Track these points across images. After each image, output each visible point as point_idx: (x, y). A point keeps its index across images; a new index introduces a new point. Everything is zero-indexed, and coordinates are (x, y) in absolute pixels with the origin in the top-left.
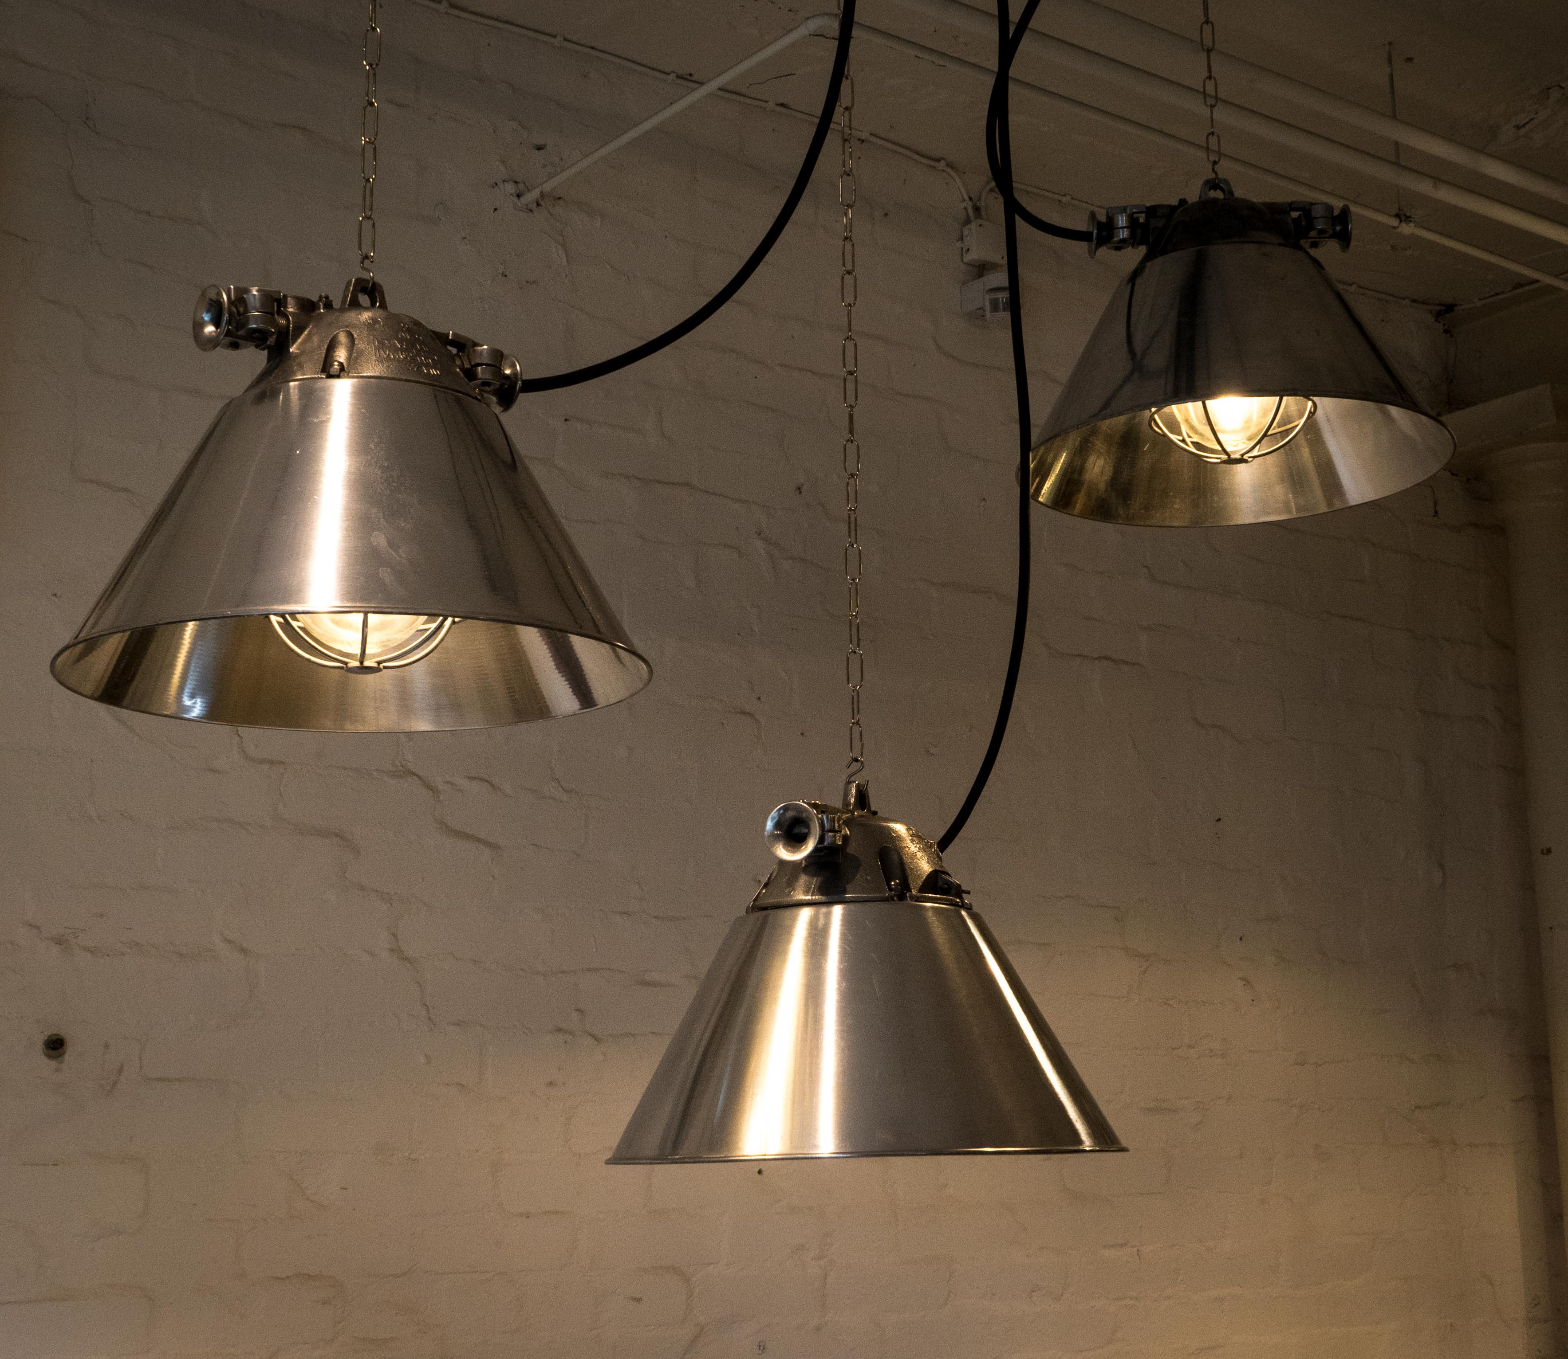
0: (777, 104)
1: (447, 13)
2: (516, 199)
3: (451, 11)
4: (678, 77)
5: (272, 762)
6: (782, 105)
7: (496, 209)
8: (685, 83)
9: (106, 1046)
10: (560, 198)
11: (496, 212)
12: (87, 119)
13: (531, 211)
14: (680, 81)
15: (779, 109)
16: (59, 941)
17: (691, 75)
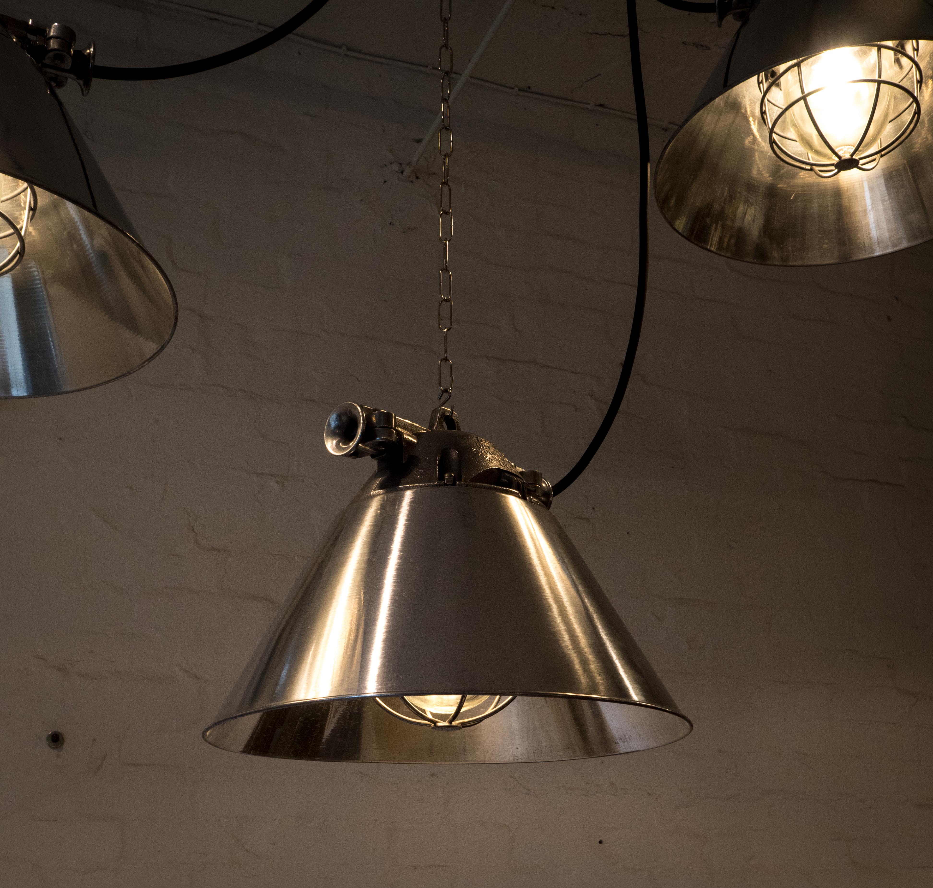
0: (596, 105)
1: (346, 55)
2: (400, 175)
3: (349, 53)
4: (520, 90)
5: (219, 550)
6: (601, 105)
7: (385, 182)
8: (526, 94)
9: (94, 740)
10: (434, 174)
11: (385, 184)
12: (86, 132)
13: (412, 182)
14: (522, 93)
15: (597, 108)
16: (61, 669)
17: (529, 88)
